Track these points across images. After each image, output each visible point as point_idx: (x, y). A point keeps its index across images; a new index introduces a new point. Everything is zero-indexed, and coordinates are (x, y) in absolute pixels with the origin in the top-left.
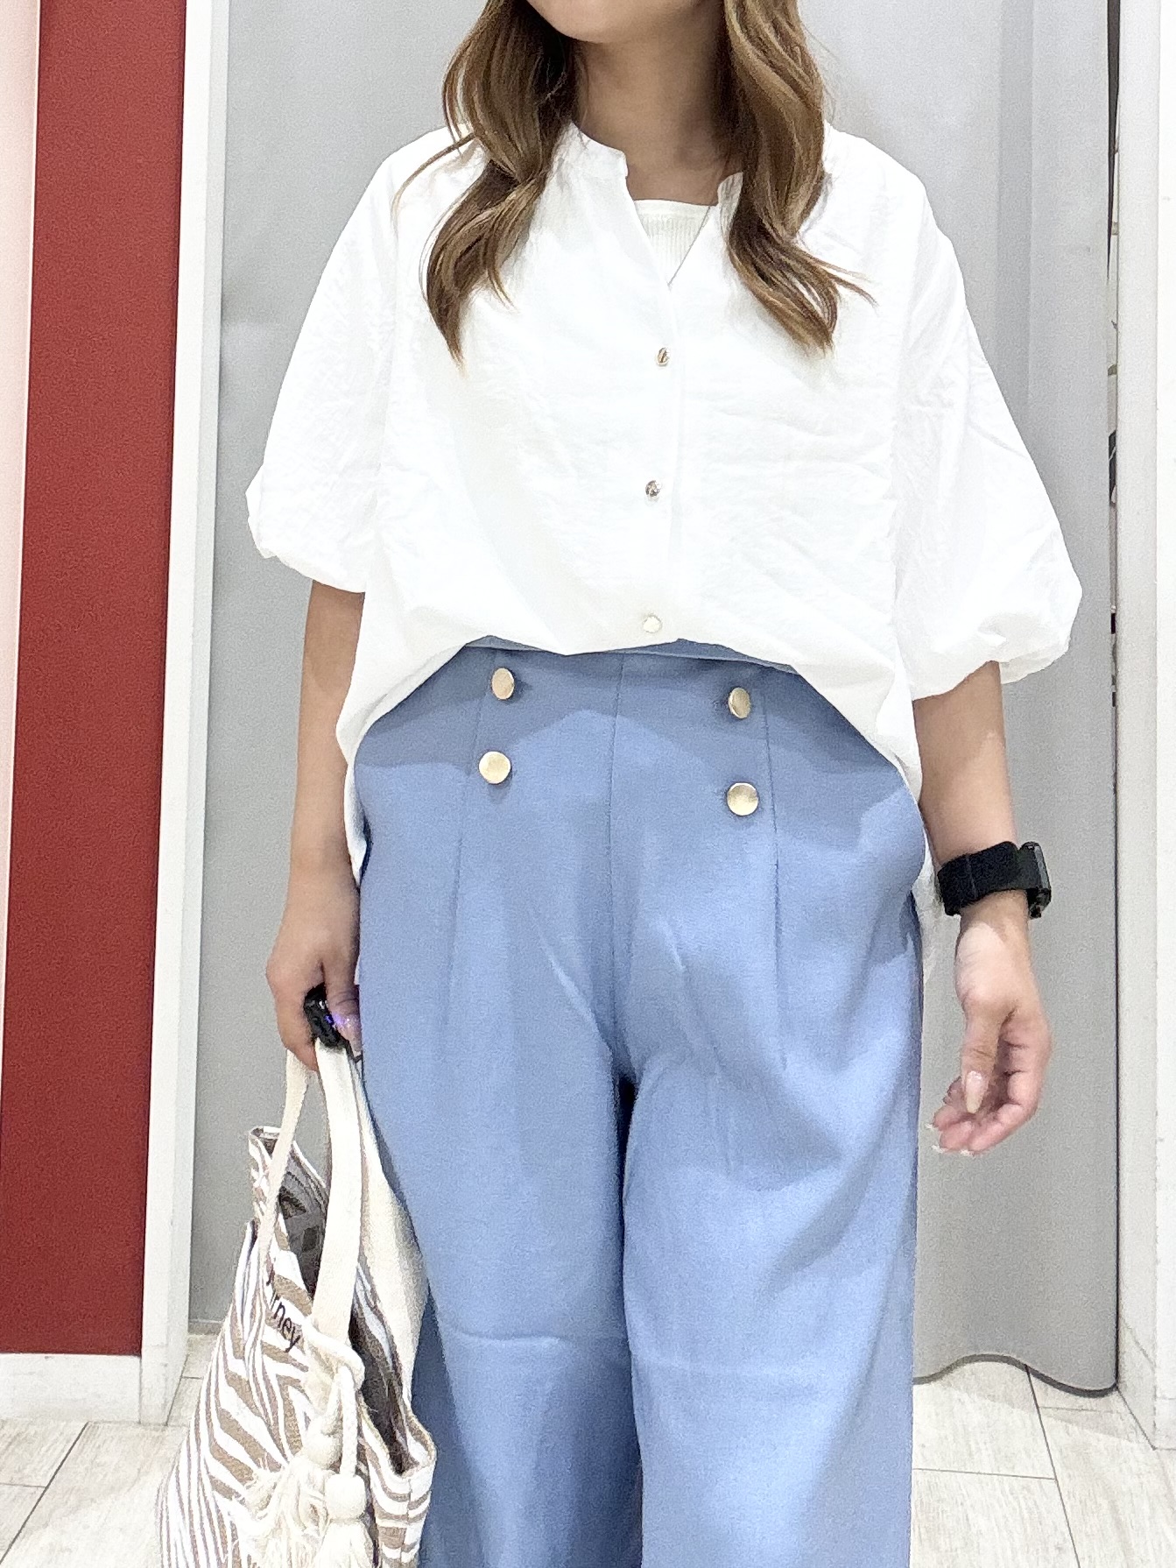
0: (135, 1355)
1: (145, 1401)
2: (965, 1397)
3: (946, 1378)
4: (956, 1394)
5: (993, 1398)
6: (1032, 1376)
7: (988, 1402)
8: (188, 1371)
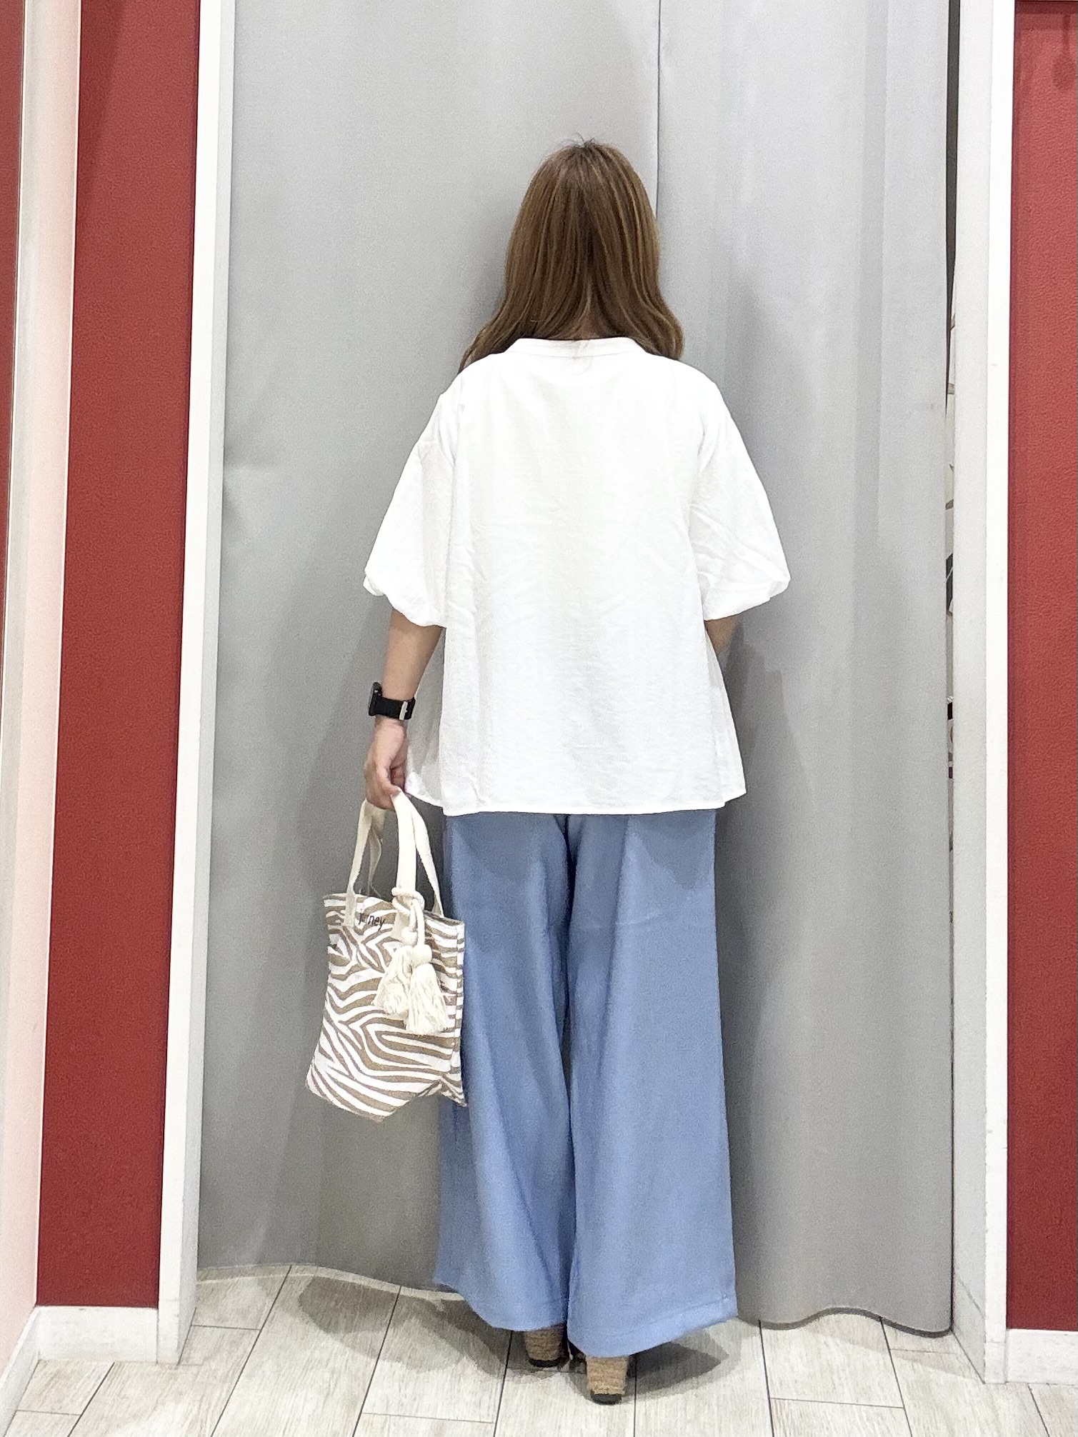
0: (152, 1307)
1: (161, 1344)
2: (830, 1340)
3: (813, 1324)
4: (822, 1338)
5: (852, 1342)
6: (885, 1325)
7: (848, 1345)
8: (196, 1320)
